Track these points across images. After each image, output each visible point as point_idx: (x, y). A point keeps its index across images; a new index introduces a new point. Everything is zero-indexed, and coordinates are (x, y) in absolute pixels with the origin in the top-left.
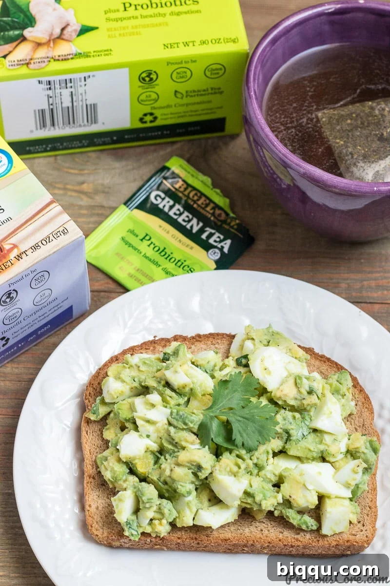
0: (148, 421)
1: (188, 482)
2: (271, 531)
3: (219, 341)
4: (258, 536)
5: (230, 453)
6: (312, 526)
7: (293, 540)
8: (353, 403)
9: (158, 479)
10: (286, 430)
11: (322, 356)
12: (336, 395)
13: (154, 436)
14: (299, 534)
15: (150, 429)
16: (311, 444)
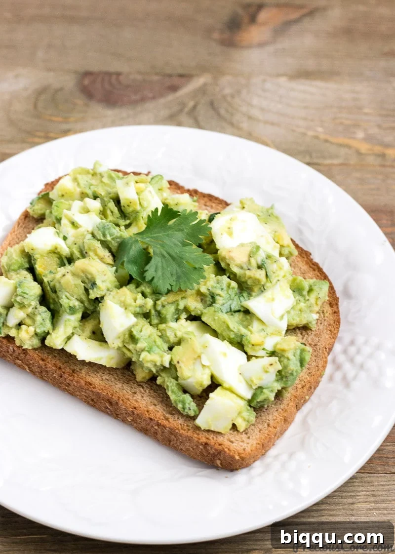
0: (73, 223)
1: (75, 297)
2: (144, 398)
3: (214, 205)
4: (127, 396)
5: (137, 287)
6: (190, 409)
7: (162, 417)
8: (315, 316)
9: (48, 281)
10: (213, 294)
11: (316, 265)
12: (296, 294)
13: (70, 240)
14: (173, 414)
15: (70, 232)
16: (234, 323)
